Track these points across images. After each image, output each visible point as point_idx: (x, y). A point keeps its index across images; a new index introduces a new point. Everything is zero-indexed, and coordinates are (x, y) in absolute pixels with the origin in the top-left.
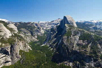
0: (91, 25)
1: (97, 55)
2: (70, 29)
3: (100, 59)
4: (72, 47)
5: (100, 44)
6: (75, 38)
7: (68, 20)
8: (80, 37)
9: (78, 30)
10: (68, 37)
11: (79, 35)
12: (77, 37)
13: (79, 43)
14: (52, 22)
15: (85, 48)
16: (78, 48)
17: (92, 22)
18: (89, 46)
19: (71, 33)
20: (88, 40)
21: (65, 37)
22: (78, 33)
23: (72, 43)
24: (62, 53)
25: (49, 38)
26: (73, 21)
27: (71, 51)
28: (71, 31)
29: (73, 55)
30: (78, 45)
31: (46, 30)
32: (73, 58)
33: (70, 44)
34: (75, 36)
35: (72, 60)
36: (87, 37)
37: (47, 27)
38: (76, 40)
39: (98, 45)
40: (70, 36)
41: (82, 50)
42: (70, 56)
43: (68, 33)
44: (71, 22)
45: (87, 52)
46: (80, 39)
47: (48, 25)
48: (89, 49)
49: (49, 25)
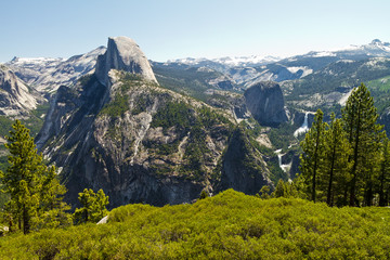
0: (212, 75)
1: (202, 173)
2: (124, 89)
3: (208, 182)
4: (128, 155)
5: (213, 136)
6: (138, 121)
7: (124, 53)
8: (154, 117)
9: (152, 91)
10: (113, 121)
11: (154, 110)
12: (147, 118)
13: (151, 136)
14: (71, 59)
15: (168, 154)
16: (147, 156)
17: (227, 62)
18: (182, 143)
19: (127, 104)
20: (178, 125)
21: (102, 119)
22: (150, 103)
23: (128, 141)
24: (90, 179)
25: (49, 125)
26: (141, 58)
27: (121, 167)
28: (126, 97)
29: (131, 182)
30: (147, 144)
31: (47, 96)
32: (129, 191)
33: (118, 143)
34: (141, 115)
35: (126, 198)
36: (179, 115)
37: (52, 83)
38: (142, 127)
39: (209, 139)
40: (123, 116)
41: (157, 161)
42: (118, 188)
43: (115, 104)
44: (132, 63)
45: (174, 164)
46: (153, 125)
47: (53, 74)
48: (179, 156)
49: (59, 74)
